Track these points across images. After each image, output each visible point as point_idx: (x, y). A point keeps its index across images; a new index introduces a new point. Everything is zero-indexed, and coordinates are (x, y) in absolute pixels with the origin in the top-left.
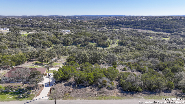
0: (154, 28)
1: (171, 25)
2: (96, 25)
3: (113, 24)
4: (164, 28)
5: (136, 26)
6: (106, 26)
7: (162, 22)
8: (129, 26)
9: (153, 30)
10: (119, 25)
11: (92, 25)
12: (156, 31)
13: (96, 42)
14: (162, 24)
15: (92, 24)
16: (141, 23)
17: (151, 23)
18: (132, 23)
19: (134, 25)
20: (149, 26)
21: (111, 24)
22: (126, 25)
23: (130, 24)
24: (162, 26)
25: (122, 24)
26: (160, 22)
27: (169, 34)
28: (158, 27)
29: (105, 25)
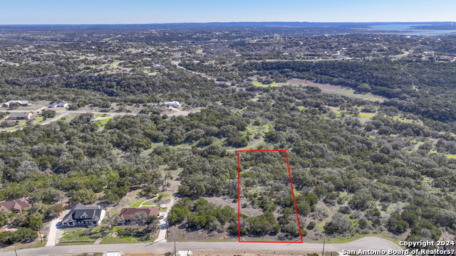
0: (357, 83)
1: (391, 78)
2: (234, 73)
3: (273, 68)
4: (376, 85)
5: (321, 74)
6: (258, 74)
7: (377, 69)
8: (307, 74)
9: (354, 87)
10: (285, 72)
11: (225, 73)
12: (359, 91)
13: (224, 137)
14: (375, 74)
15: (226, 71)
16: (333, 69)
17: (353, 71)
18: (313, 68)
19: (317, 73)
20: (348, 78)
21: (268, 69)
22: (301, 71)
23: (308, 71)
24: (373, 78)
25: (293, 69)
26: (371, 69)
27: (381, 100)
28: (364, 82)
29: (256, 72)
